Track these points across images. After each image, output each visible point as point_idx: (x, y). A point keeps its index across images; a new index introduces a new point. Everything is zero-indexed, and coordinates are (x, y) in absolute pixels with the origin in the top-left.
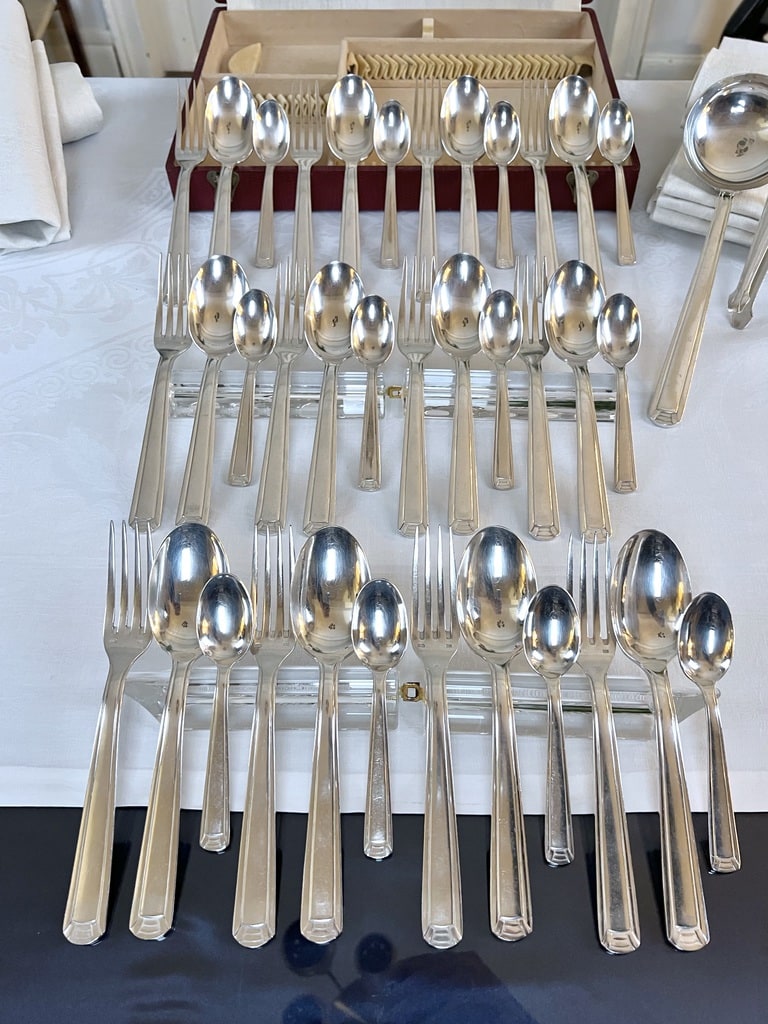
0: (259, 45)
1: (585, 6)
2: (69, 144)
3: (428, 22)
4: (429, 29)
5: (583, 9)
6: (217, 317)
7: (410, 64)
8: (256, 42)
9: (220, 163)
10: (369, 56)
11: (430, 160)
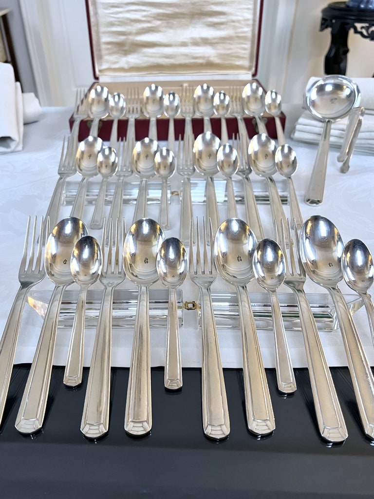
1: (255, 78)
2: (25, 124)
3: (185, 85)
6: (90, 156)
9: (93, 119)
11: (189, 116)
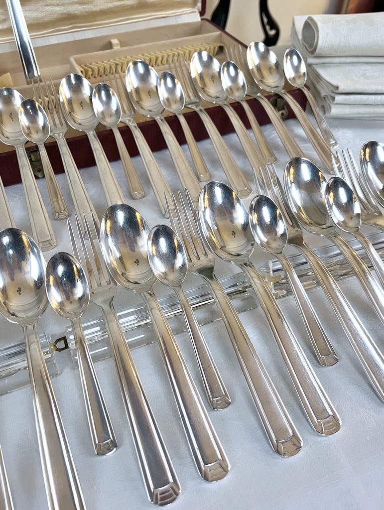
0: (9, 74)
1: (203, 17)
3: (115, 41)
4: (117, 45)
5: (202, 19)
7: (117, 65)
8: (7, 72)
9: (13, 147)
10: (88, 65)
